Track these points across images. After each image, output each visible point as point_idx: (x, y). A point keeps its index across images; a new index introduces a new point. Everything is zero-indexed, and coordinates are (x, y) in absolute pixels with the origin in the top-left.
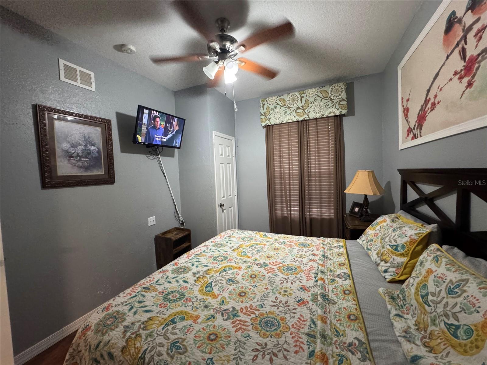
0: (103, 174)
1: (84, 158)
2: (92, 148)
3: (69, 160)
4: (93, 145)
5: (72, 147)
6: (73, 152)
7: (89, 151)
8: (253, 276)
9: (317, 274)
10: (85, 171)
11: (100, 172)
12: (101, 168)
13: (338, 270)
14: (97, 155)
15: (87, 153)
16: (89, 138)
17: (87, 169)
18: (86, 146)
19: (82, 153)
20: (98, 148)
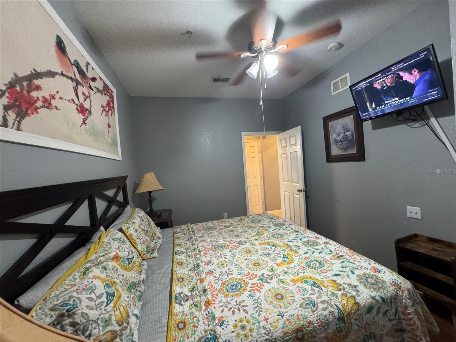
0: (355, 152)
1: (344, 142)
2: (348, 133)
3: (336, 145)
4: (349, 131)
5: (337, 136)
6: (338, 139)
7: (346, 136)
8: (258, 264)
9: (199, 252)
10: (344, 151)
11: (353, 151)
12: (354, 148)
13: (184, 258)
14: (351, 138)
15: (345, 138)
16: (346, 126)
17: (345, 149)
18: (344, 133)
19: (343, 138)
20: (352, 132)
